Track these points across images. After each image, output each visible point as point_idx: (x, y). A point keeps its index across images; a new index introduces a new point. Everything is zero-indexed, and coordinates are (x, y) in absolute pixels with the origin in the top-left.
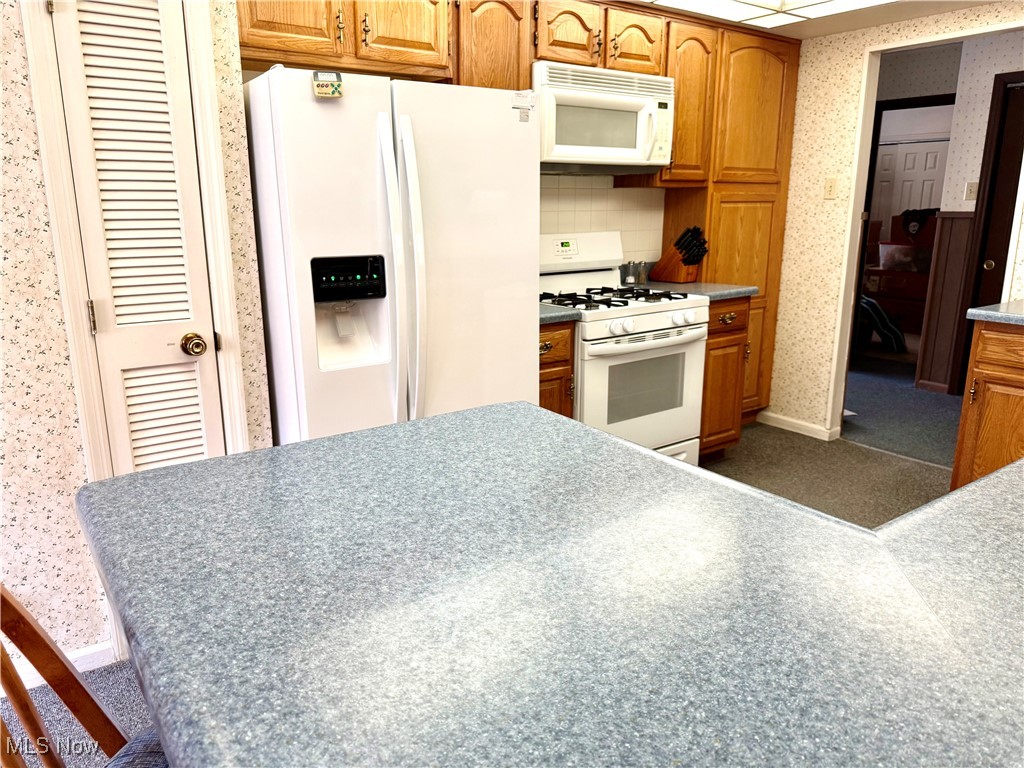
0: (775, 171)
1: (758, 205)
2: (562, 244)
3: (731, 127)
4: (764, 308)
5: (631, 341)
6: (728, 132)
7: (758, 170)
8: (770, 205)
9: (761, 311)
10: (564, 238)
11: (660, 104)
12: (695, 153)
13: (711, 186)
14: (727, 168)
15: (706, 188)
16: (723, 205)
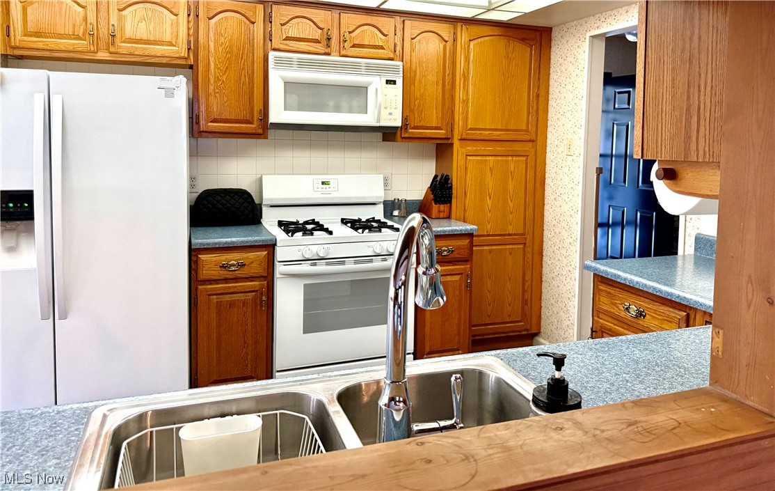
0: (527, 131)
1: (510, 158)
2: (323, 183)
3: (473, 98)
4: (525, 244)
5: (327, 264)
6: (470, 101)
7: (507, 130)
8: (524, 158)
9: (521, 246)
10: (325, 178)
11: (387, 81)
12: (435, 117)
13: (456, 144)
14: (471, 129)
15: (452, 144)
16: (469, 158)
